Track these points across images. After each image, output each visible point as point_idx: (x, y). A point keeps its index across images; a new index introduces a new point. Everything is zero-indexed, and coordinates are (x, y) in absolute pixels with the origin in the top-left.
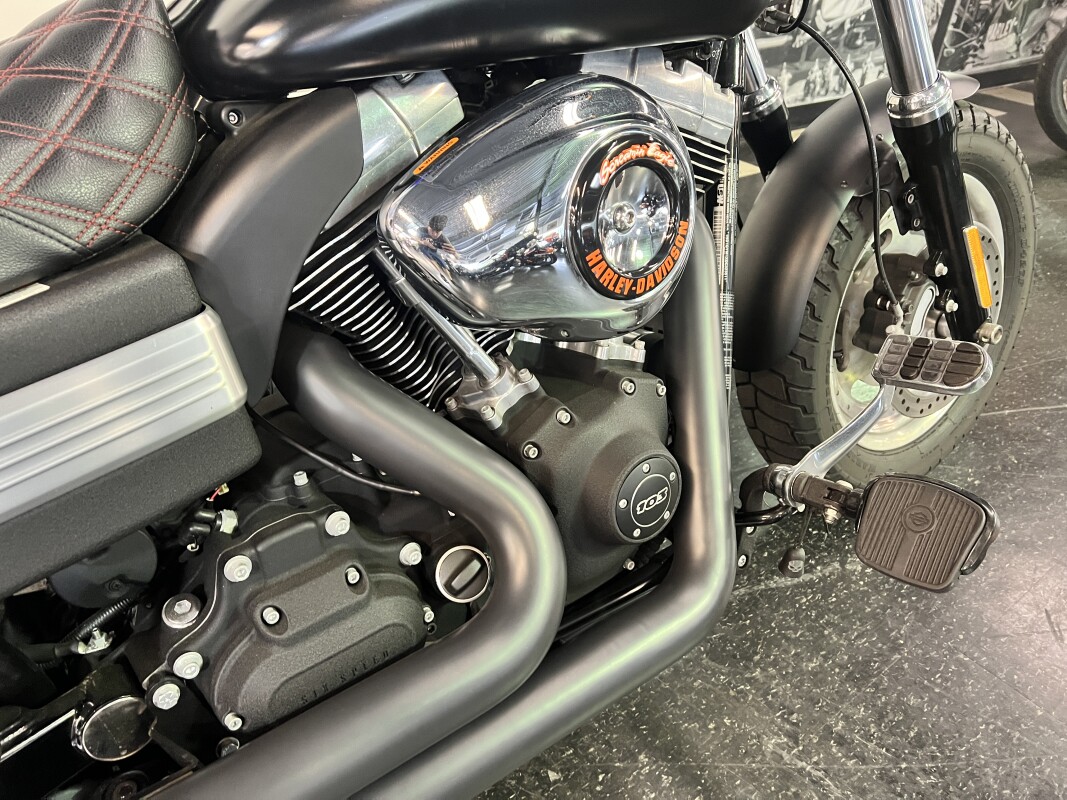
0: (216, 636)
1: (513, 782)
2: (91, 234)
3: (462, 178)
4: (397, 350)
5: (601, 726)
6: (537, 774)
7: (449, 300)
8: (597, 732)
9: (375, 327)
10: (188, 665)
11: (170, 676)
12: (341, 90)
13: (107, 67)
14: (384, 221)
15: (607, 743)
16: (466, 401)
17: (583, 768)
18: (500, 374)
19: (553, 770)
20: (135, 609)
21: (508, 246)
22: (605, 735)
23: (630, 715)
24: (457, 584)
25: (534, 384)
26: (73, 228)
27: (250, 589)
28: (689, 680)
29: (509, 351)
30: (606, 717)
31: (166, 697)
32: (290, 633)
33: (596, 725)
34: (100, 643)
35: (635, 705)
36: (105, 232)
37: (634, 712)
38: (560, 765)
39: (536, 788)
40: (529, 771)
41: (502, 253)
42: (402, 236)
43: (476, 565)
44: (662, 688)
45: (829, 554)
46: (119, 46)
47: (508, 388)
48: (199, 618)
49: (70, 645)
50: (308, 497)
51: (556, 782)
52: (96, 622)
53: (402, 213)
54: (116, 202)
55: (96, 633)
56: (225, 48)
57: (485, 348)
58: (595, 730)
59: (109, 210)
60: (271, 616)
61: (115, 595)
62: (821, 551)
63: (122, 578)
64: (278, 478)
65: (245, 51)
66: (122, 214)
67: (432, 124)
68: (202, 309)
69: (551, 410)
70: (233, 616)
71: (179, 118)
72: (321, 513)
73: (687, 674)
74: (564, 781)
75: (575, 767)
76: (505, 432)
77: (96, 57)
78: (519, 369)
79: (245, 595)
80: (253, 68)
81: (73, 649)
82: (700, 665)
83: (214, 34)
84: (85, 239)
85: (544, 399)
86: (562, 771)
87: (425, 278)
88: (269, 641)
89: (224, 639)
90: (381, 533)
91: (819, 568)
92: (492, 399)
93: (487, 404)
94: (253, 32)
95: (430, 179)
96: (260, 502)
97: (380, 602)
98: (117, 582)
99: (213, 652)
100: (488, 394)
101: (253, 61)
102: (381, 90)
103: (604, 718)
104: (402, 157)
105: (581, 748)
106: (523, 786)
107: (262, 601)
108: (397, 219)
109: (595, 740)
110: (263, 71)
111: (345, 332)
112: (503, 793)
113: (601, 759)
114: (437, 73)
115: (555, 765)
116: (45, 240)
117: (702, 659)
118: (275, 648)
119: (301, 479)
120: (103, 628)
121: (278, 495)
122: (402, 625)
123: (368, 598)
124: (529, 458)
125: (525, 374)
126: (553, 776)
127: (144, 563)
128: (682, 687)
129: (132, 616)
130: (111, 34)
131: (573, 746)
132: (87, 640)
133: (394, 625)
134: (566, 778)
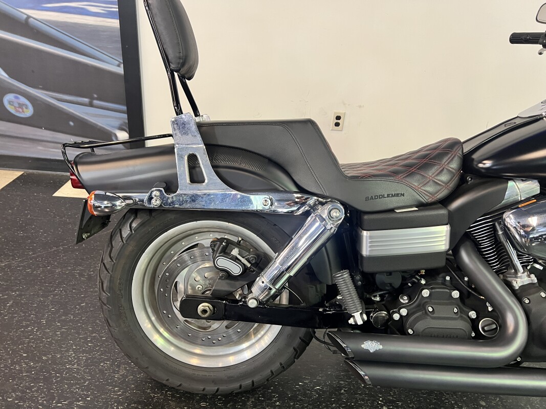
0: (413, 308)
2: (430, 200)
3: (533, 211)
4: (490, 253)
7: (517, 242)
9: (486, 244)
10: (404, 312)
11: (399, 313)
12: (504, 180)
13: (446, 163)
14: (505, 216)
16: (507, 277)
18: (523, 273)
20: (387, 295)
21: (540, 234)
24: (486, 328)
25: (535, 281)
26: (427, 198)
27: (426, 300)
29: (528, 268)
31: (396, 317)
32: (434, 315)
34: (378, 299)
36: (433, 200)
41: (537, 235)
42: (509, 221)
43: (494, 326)
46: (451, 158)
47: (525, 278)
48: (408, 303)
50: (448, 284)
52: (379, 293)
53: (511, 216)
54: (438, 194)
55: (378, 296)
56: (475, 163)
57: (521, 263)
59: (436, 195)
60: (430, 309)
61: (387, 288)
63: (391, 284)
64: (441, 275)
65: (481, 165)
66: (438, 197)
67: (528, 193)
68: (447, 224)
69: (539, 291)
70: (419, 306)
71: (457, 177)
72: (452, 289)
76: (518, 291)
77: (445, 160)
78: (531, 273)
79: (424, 301)
80: (481, 169)
81: (371, 297)
83: (473, 159)
84: (429, 201)
85: (537, 287)
87: (511, 233)
88: (428, 315)
89: (414, 310)
90: (465, 304)
92: (517, 279)
93: (515, 280)
94: (484, 162)
95: (523, 209)
96: (433, 280)
97: (461, 321)
98: (389, 285)
99: (410, 312)
100: (516, 277)
101: (482, 168)
102: (515, 181)
104: (515, 200)
107: (429, 304)
108: (509, 217)
110: (483, 171)
111: (477, 242)
114: (536, 181)
116: (421, 199)
118: (429, 317)
119: (448, 278)
120: (380, 296)
121: (440, 280)
122: (465, 331)
123: (458, 318)
124: (525, 303)
125: (533, 276)
127: (397, 283)
129: (385, 297)
130: (450, 155)
132: (375, 296)
133: (463, 329)
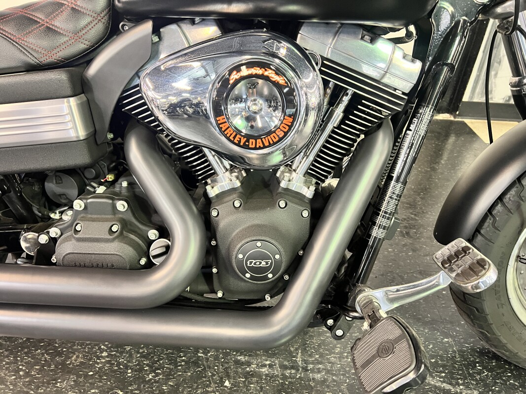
1: (210, 374)
2: (45, 59)
5: (266, 379)
6: (222, 378)
8: (262, 380)
15: (261, 388)
17: (242, 390)
19: (229, 381)
22: (264, 384)
23: (283, 384)
28: (326, 389)
30: (272, 377)
33: (264, 377)
35: (289, 382)
36: (51, 59)
37: (286, 384)
38: (234, 381)
39: (216, 383)
40: (220, 375)
44: (309, 384)
45: (477, 384)
49: (49, 212)
51: (226, 387)
58: (262, 379)
62: (473, 380)
73: (328, 387)
74: (229, 389)
75: (239, 387)
81: (50, 214)
82: (339, 387)
84: (42, 60)
86: (232, 384)
91: (461, 387)
103: (270, 377)
105: (249, 381)
106: (213, 379)
109: (258, 383)
112: (202, 375)
113: (253, 392)
115: (232, 380)
117: (342, 385)
119: (125, 184)
126: (227, 384)
128: (319, 390)
131: (246, 378)
132: (55, 214)
134: (231, 388)
